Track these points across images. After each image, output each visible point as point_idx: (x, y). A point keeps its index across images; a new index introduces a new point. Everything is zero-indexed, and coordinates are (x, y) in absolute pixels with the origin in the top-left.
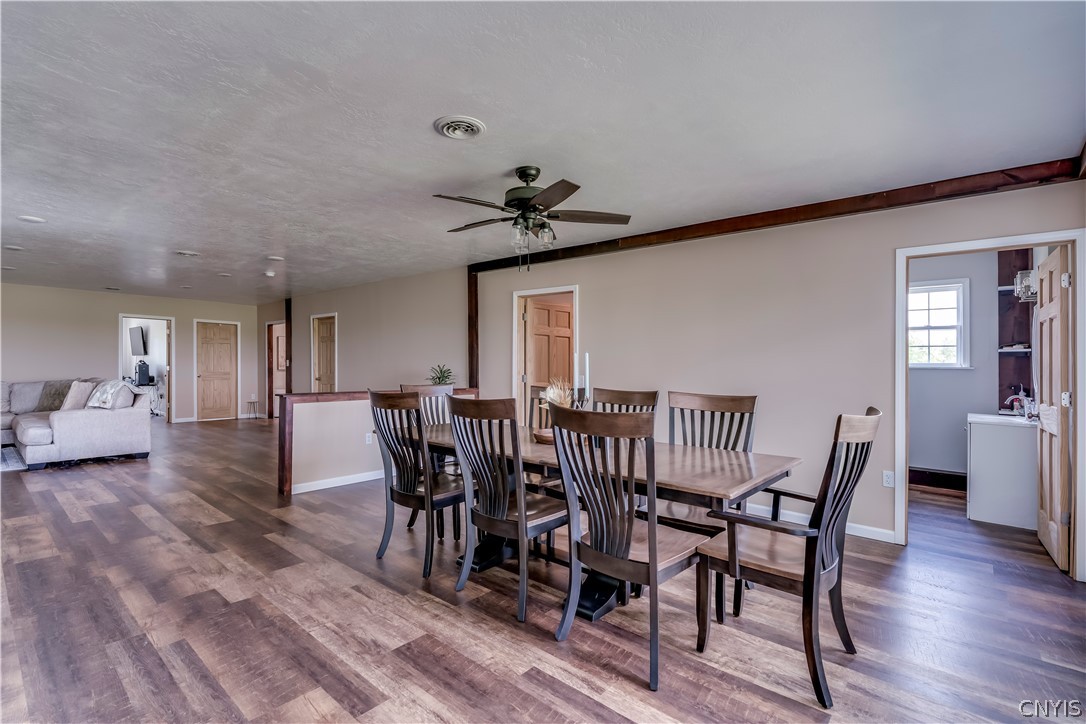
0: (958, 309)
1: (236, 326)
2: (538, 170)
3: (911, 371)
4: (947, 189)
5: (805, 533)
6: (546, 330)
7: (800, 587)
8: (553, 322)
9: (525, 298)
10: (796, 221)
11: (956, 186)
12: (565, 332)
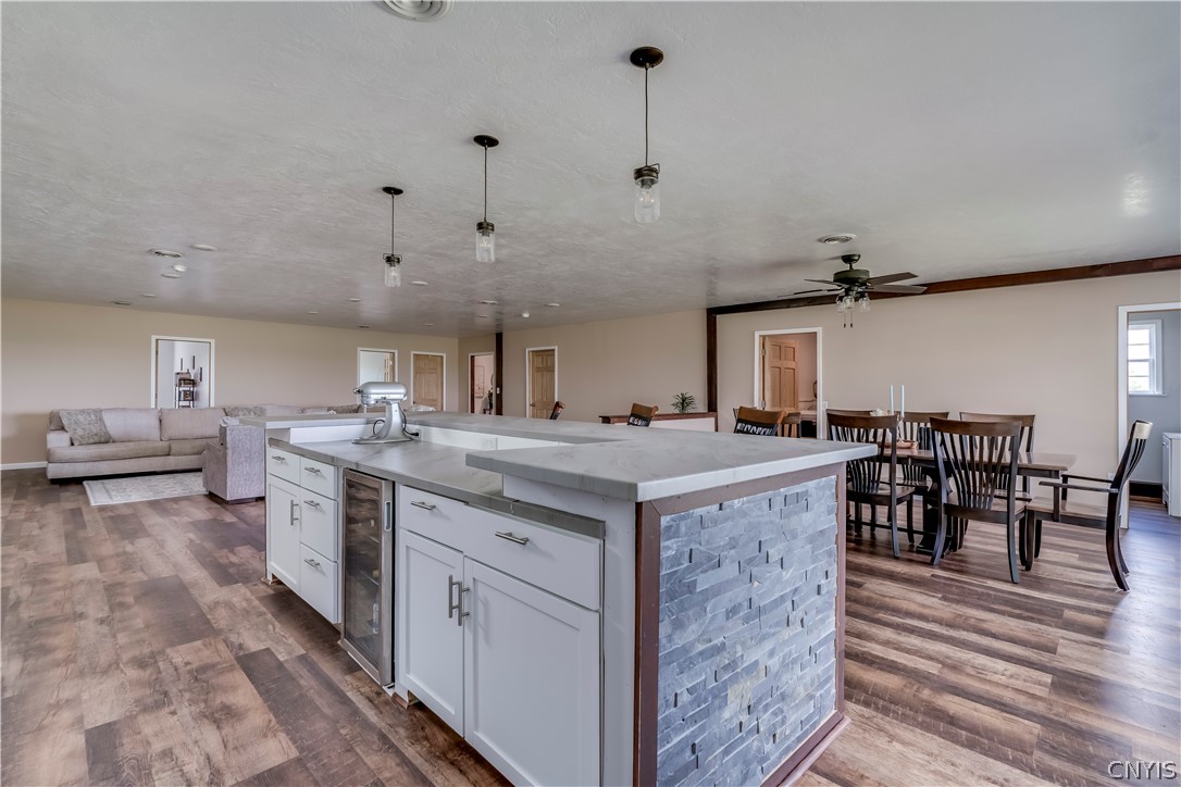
0: (1150, 344)
1: (442, 357)
2: (859, 256)
3: (1131, 397)
4: (1162, 264)
5: (1107, 491)
6: (778, 364)
7: (1105, 525)
8: (783, 357)
9: (764, 337)
10: (1032, 283)
11: (1169, 261)
12: (792, 364)
